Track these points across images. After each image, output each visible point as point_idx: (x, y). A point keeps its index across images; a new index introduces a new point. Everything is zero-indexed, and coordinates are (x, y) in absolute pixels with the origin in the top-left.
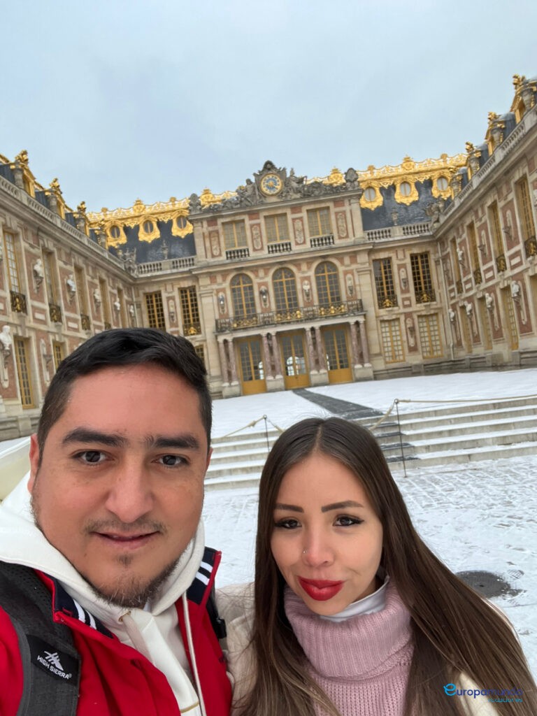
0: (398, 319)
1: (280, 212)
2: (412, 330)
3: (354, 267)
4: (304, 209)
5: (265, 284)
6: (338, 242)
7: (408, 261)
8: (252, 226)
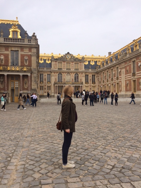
0: (88, 86)
1: (69, 62)
2: (91, 89)
3: (82, 75)
4: (74, 63)
5: (65, 76)
6: (79, 70)
7: (91, 76)
8: (64, 64)
